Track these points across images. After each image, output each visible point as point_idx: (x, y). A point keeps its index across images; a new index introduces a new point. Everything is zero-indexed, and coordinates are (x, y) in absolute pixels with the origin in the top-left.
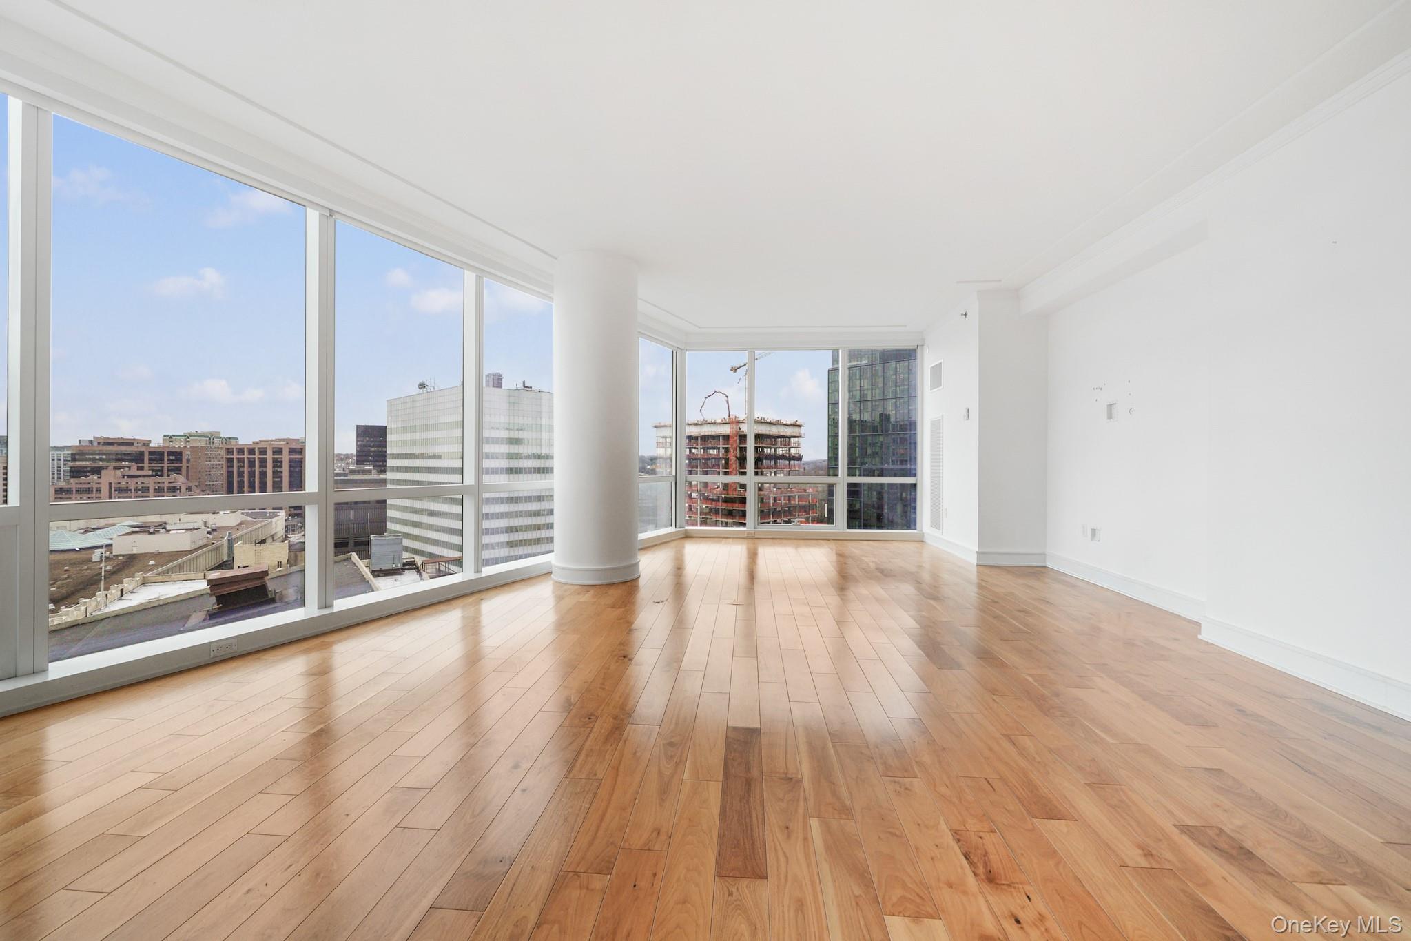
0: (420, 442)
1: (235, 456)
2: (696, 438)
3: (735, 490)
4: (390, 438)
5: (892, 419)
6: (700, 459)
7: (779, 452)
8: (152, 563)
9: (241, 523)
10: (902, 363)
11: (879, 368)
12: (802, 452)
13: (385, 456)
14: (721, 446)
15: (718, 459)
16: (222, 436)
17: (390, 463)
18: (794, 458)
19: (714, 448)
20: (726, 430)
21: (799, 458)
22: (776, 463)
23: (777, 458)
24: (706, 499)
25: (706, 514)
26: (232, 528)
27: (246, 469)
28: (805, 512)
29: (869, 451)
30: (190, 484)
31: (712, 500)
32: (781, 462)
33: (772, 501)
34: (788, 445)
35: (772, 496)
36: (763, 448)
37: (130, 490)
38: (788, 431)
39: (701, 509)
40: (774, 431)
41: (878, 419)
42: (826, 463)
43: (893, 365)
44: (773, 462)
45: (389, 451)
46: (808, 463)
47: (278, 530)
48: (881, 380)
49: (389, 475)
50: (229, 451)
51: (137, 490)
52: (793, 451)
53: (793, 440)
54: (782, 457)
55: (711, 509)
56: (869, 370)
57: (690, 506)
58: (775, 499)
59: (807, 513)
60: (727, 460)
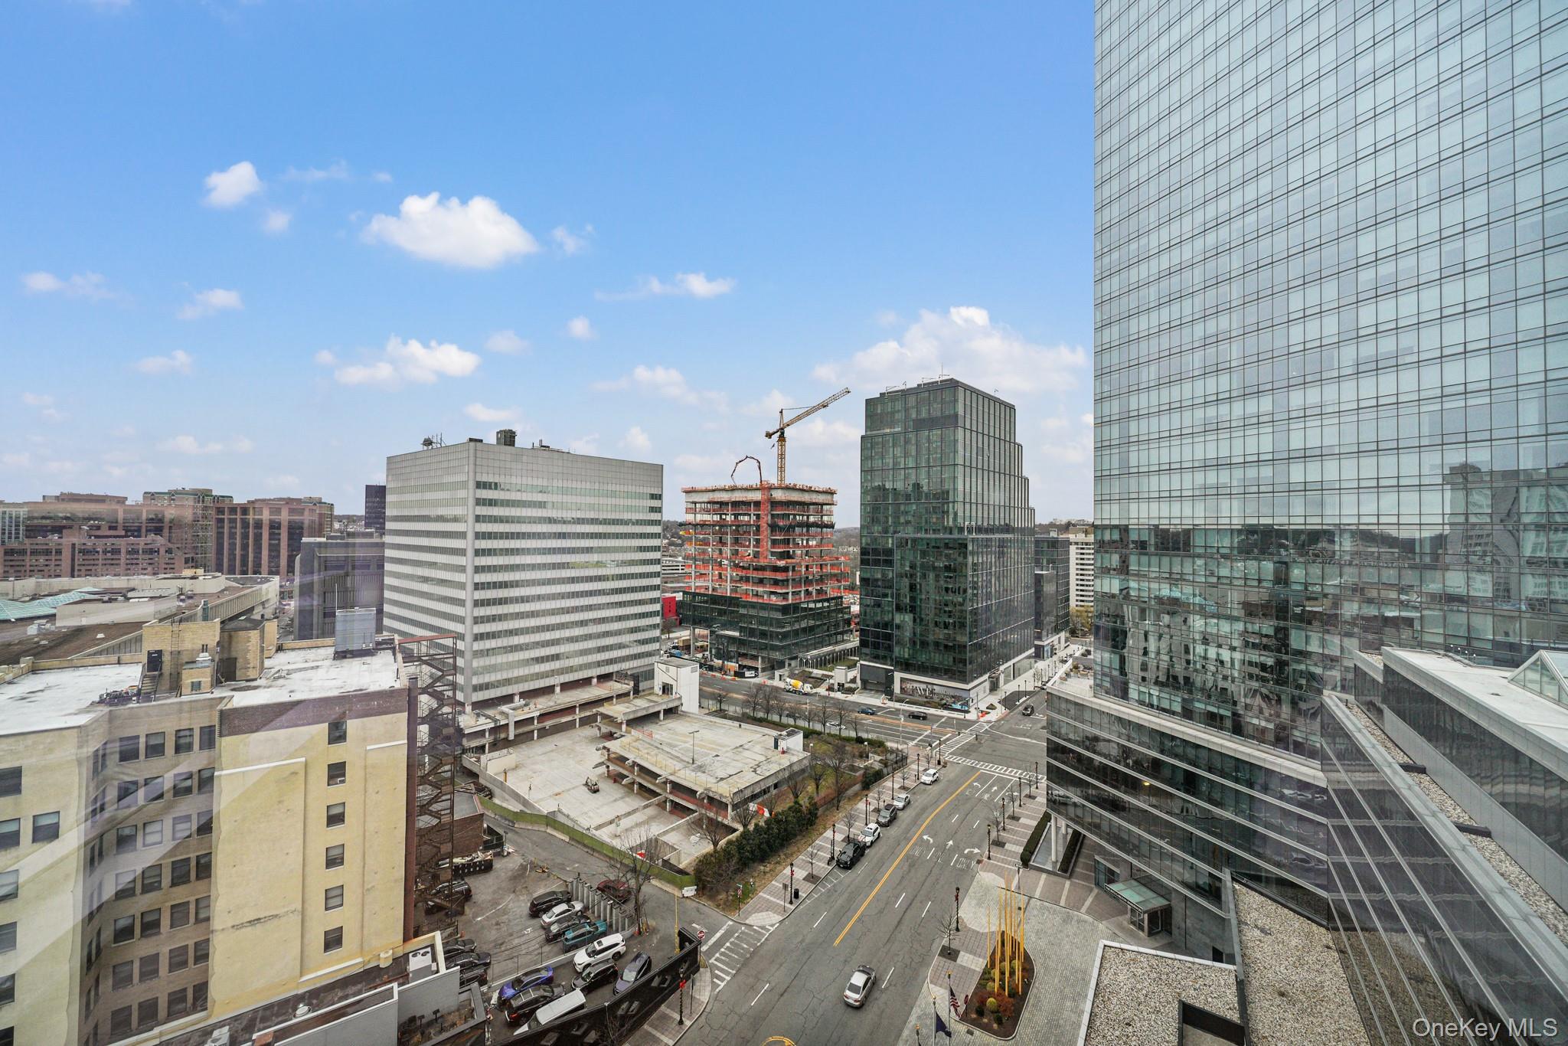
0: (422, 503)
1: (226, 516)
2: (727, 504)
3: (766, 558)
4: (389, 498)
5: (925, 488)
6: (731, 526)
7: (812, 519)
8: (101, 636)
9: (226, 589)
10: (935, 432)
11: (912, 436)
12: (834, 519)
13: (384, 519)
14: (752, 512)
15: (748, 525)
16: (214, 494)
17: (389, 525)
18: (827, 526)
19: (745, 514)
20: (757, 496)
21: (832, 526)
22: (808, 531)
23: (808, 525)
24: (737, 566)
25: (736, 581)
26: (211, 595)
27: (239, 531)
28: (837, 580)
29: (902, 520)
30: (170, 545)
31: (743, 568)
32: (813, 530)
33: (804, 569)
34: (821, 514)
35: (804, 564)
36: (795, 515)
37: (98, 552)
38: (820, 498)
39: (731, 577)
40: (806, 498)
41: (910, 488)
42: (858, 531)
43: (927, 433)
44: (805, 530)
45: (389, 512)
46: (839, 531)
47: (270, 596)
48: (914, 448)
49: (388, 539)
50: (220, 511)
51: (105, 552)
52: (825, 518)
53: (825, 507)
54: (815, 525)
55: (742, 578)
56: (902, 439)
57: (720, 574)
58: (807, 567)
59: (839, 581)
60: (758, 527)
